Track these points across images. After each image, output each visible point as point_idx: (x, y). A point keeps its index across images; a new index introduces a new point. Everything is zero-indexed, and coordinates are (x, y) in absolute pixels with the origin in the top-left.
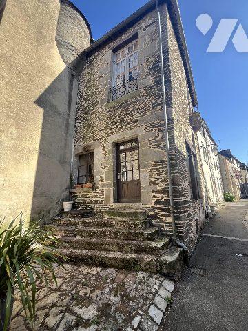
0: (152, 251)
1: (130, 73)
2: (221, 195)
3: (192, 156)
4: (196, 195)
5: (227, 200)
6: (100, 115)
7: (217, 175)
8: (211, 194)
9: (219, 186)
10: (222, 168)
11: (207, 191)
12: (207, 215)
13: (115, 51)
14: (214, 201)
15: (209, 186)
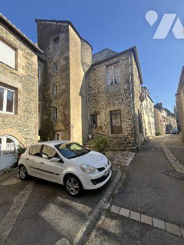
0: (129, 147)
1: (115, 79)
2: (154, 131)
3: (140, 114)
4: (141, 131)
5: (157, 134)
6: (103, 99)
7: (152, 120)
8: (148, 131)
9: (153, 126)
10: (156, 116)
11: (146, 130)
12: (145, 140)
13: (107, 66)
14: (149, 134)
15: (147, 127)
